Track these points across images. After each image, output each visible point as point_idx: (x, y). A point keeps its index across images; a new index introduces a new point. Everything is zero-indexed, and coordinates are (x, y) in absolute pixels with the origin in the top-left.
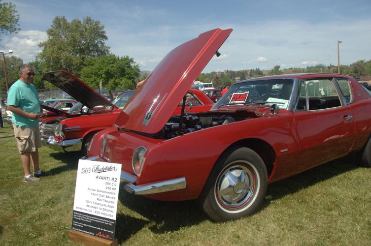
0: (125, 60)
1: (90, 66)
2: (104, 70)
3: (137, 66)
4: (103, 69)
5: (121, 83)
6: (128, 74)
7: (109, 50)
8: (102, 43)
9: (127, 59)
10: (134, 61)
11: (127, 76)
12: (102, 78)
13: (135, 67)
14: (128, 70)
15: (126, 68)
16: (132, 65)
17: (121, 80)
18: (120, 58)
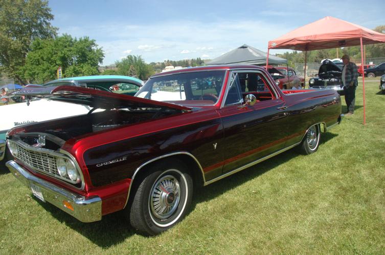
0: (85, 42)
1: (37, 51)
2: (59, 54)
3: (100, 49)
4: (57, 54)
5: (83, 71)
6: (91, 59)
7: (57, 32)
8: (47, 24)
9: (86, 40)
10: (96, 43)
11: (89, 61)
12: (57, 65)
13: (97, 51)
14: (90, 55)
15: (87, 53)
16: (94, 48)
17: (82, 67)
18: (78, 40)
